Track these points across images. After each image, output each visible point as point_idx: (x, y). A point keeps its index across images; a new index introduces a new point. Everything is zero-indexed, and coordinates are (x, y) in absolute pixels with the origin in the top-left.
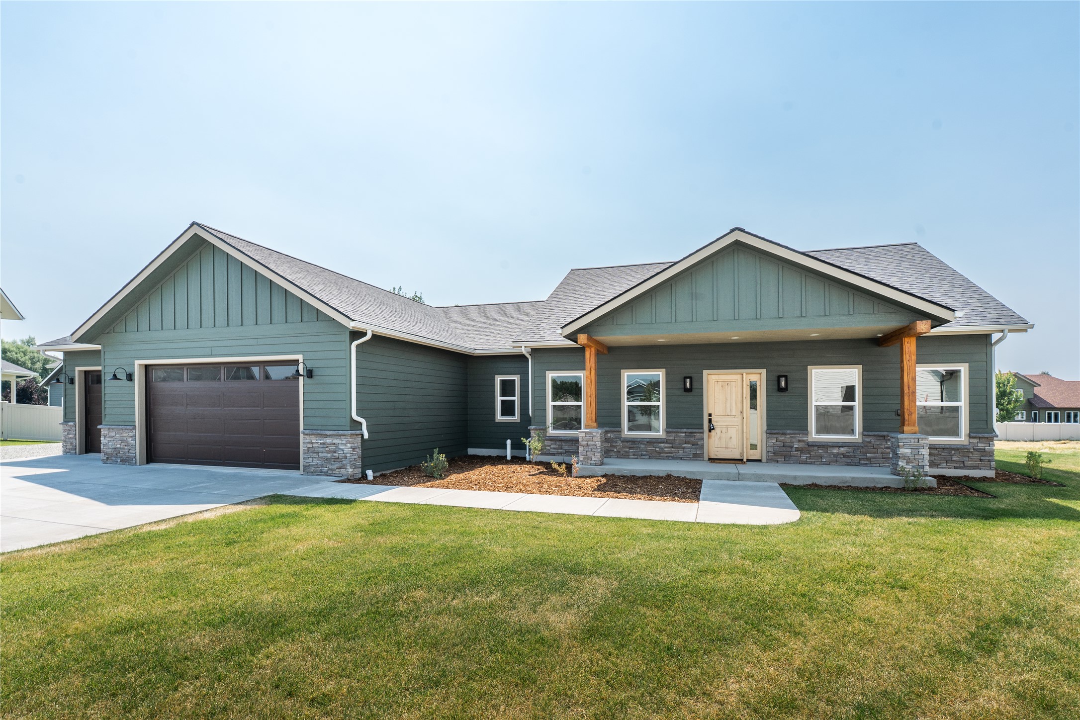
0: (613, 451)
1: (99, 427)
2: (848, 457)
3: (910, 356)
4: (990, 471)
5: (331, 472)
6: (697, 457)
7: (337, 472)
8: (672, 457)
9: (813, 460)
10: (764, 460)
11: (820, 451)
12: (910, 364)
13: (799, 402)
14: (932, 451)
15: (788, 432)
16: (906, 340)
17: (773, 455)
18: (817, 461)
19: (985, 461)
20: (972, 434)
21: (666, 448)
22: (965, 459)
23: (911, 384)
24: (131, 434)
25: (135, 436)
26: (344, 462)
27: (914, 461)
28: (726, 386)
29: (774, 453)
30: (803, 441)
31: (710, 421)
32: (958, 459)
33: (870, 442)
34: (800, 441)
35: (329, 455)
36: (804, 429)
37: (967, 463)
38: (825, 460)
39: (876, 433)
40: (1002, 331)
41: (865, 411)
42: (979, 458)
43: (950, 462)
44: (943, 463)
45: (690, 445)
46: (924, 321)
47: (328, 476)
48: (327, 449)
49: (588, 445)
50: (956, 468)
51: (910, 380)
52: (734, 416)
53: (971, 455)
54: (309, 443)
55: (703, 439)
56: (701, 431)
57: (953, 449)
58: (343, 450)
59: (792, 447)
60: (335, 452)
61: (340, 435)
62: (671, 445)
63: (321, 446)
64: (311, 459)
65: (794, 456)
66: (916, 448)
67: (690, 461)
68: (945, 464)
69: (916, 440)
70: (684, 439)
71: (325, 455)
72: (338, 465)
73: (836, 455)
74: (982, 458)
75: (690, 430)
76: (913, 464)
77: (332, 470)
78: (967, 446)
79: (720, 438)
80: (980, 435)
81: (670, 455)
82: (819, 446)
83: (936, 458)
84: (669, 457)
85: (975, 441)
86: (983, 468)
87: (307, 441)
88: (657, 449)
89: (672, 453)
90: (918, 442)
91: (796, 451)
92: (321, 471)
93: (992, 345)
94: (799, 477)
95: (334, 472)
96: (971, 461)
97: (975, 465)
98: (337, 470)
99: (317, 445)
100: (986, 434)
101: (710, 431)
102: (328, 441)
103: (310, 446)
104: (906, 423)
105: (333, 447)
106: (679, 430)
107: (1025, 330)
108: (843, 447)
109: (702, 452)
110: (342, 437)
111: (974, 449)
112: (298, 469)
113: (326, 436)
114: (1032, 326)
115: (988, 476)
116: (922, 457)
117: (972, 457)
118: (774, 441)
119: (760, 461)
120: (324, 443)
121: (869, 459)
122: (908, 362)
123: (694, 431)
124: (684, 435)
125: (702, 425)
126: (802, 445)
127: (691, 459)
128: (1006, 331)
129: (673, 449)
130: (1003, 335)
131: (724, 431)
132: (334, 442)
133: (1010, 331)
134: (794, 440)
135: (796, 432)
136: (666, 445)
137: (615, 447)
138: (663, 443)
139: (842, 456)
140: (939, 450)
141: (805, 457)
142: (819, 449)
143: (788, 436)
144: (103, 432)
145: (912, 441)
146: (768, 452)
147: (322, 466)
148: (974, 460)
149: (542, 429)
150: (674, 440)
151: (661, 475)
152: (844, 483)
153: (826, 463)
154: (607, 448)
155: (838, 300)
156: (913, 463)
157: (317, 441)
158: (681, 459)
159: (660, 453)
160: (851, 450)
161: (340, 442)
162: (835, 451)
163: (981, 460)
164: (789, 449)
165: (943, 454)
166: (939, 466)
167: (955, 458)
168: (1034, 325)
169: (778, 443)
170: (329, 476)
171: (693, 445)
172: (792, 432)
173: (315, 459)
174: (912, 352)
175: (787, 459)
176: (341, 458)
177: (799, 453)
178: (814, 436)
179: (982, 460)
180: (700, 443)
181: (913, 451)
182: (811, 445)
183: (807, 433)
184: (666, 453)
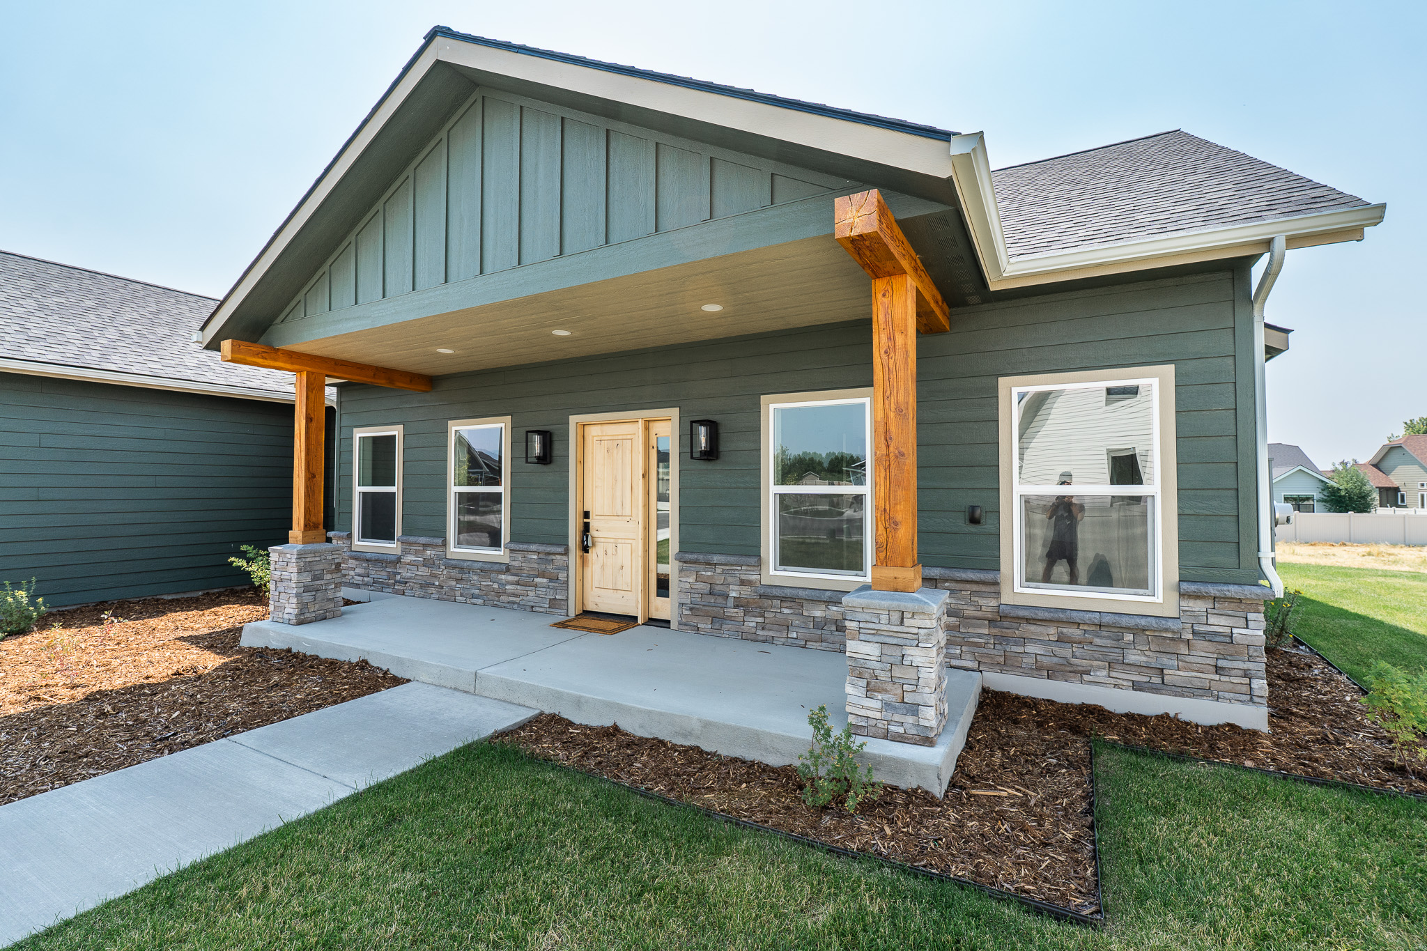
0: (434, 584)
3: (889, 338)
4: (1250, 709)
6: (556, 606)
8: (518, 604)
9: (771, 634)
10: (675, 622)
11: (786, 611)
12: (892, 361)
13: (742, 485)
14: (1065, 630)
15: (716, 559)
17: (689, 613)
18: (778, 634)
19: (1233, 672)
20: (1185, 586)
21: (508, 582)
22: (1165, 660)
23: (893, 429)
27: (889, 686)
28: (615, 451)
29: (691, 609)
30: (751, 582)
31: (586, 527)
32: (1144, 659)
34: (743, 583)
36: (752, 552)
37: (1173, 676)
38: (795, 636)
42: (1213, 662)
43: (1117, 666)
44: (1099, 668)
45: (545, 580)
46: (857, 197)
50: (1137, 687)
51: (892, 415)
52: (628, 519)
53: (1183, 650)
55: (567, 568)
56: (562, 548)
57: (1128, 629)
59: (727, 596)
62: (516, 579)
65: (730, 618)
66: (895, 641)
68: (1105, 673)
69: (895, 617)
70: (536, 566)
73: (818, 623)
74: (1221, 663)
75: (545, 547)
76: (887, 697)
78: (1170, 624)
79: (603, 567)
81: (514, 599)
82: (783, 599)
83: (1078, 652)
84: (514, 603)
85: (1199, 606)
86: (1227, 695)
88: (496, 586)
89: (517, 596)
90: (902, 623)
91: (735, 607)
96: (1187, 669)
97: (1198, 683)
100: (1232, 588)
101: (584, 549)
106: (529, 546)
107: (1353, 233)
109: (564, 598)
111: (1194, 633)
114: (1376, 212)
115: (1245, 725)
116: (912, 674)
117: (1189, 659)
118: (691, 580)
119: (665, 625)
122: (885, 357)
123: (553, 549)
124: (535, 557)
125: (567, 536)
126: (746, 592)
127: (547, 612)
128: (1280, 243)
129: (518, 587)
130: (1271, 257)
131: (609, 552)
133: (1294, 241)
134: (730, 579)
135: (732, 559)
136: (509, 577)
137: (436, 576)
138: (505, 572)
139: (834, 628)
140: (1086, 627)
141: (754, 624)
142: (784, 604)
143: (719, 570)
145: (884, 619)
146: (681, 605)
148: (1195, 667)
149: (347, 538)
150: (521, 568)
152: (685, 736)
153: (797, 642)
154: (425, 578)
155: (676, 186)
156: (886, 691)
158: (532, 609)
159: (498, 594)
162: (818, 613)
163: (1218, 670)
164: (720, 600)
165: (1097, 641)
166: (1085, 677)
167: (1133, 657)
168: (1383, 206)
169: (700, 585)
171: (551, 580)
172: (726, 558)
174: (896, 322)
175: (717, 626)
177: (740, 611)
178: (774, 572)
179: (1223, 668)
180: (562, 576)
181: (888, 650)
182: (770, 595)
183: (758, 563)
184: (509, 595)
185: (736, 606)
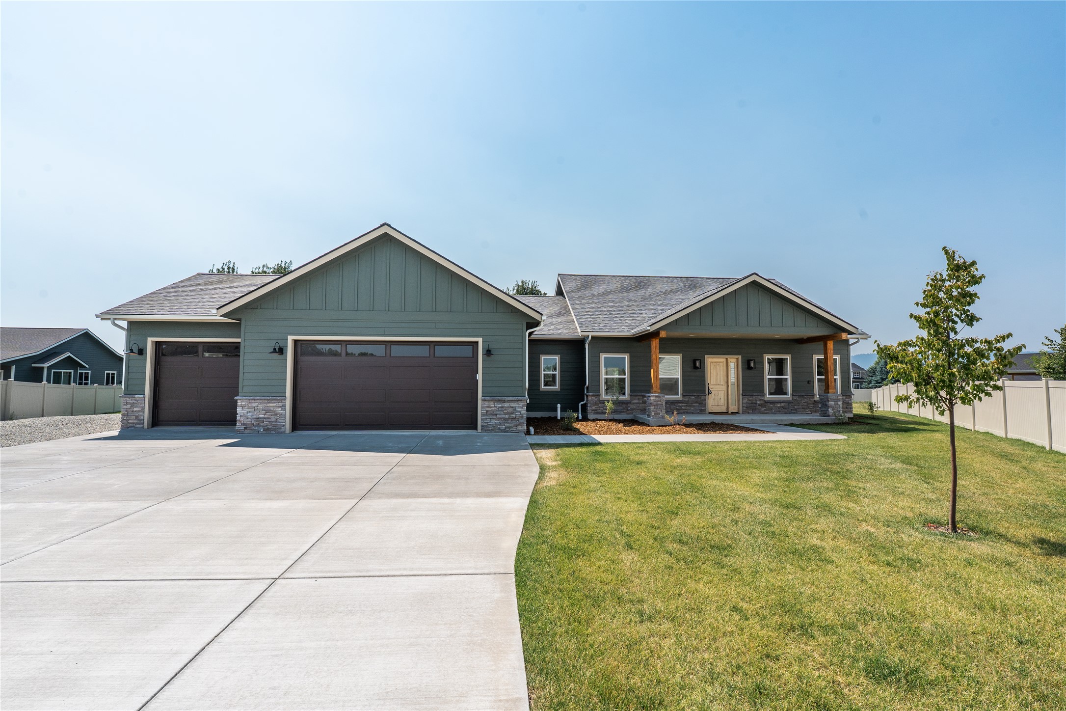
1: (236, 398)
2: (785, 408)
3: (831, 351)
5: (508, 429)
6: (702, 411)
7: (515, 429)
8: (687, 412)
9: (768, 411)
10: (741, 412)
11: (770, 406)
13: (759, 376)
15: (755, 394)
16: (829, 342)
20: (843, 394)
21: (683, 406)
23: (831, 366)
24: (280, 404)
25: (284, 406)
26: (521, 421)
28: (718, 366)
29: (746, 408)
30: (762, 400)
31: (709, 388)
33: (796, 399)
34: (760, 400)
35: (507, 416)
36: (762, 392)
38: (773, 411)
39: (800, 394)
40: (857, 338)
41: (793, 381)
45: (697, 404)
47: (505, 432)
48: (504, 411)
49: (657, 405)
51: (831, 364)
54: (488, 407)
55: (705, 400)
56: (704, 394)
58: (520, 412)
59: (756, 403)
60: (512, 414)
61: (518, 400)
62: (686, 404)
63: (500, 409)
64: (490, 420)
65: (757, 409)
66: (836, 401)
67: (699, 415)
70: (693, 400)
71: (504, 416)
72: (515, 423)
73: (779, 408)
75: (698, 394)
76: (835, 410)
77: (510, 427)
79: (714, 399)
80: (847, 394)
82: (770, 403)
84: (685, 412)
85: (844, 397)
87: (486, 405)
88: (678, 407)
89: (686, 410)
92: (499, 429)
93: (850, 345)
94: (784, 420)
95: (511, 429)
98: (514, 427)
99: (496, 409)
101: (709, 393)
102: (506, 405)
103: (489, 409)
104: (830, 388)
105: (511, 410)
106: (691, 394)
107: (867, 339)
108: (783, 403)
109: (705, 408)
110: (519, 402)
111: (844, 402)
112: (476, 428)
113: (505, 401)
114: (870, 337)
118: (746, 400)
119: (737, 413)
120: (502, 407)
121: (796, 409)
122: (830, 354)
123: (701, 394)
124: (693, 397)
125: (705, 390)
126: (762, 402)
127: (698, 413)
129: (687, 407)
130: (854, 341)
131: (716, 395)
132: (512, 405)
133: (861, 338)
134: (757, 399)
135: (759, 394)
136: (683, 404)
138: (681, 403)
139: (783, 408)
141: (763, 410)
143: (754, 397)
144: (239, 403)
146: (743, 407)
147: (500, 425)
149: (597, 395)
150: (688, 401)
151: (707, 422)
155: (800, 317)
157: (494, 406)
158: (693, 413)
159: (679, 410)
160: (787, 404)
161: (518, 405)
162: (778, 405)
163: (847, 408)
164: (755, 405)
169: (749, 401)
170: (508, 432)
171: (699, 404)
172: (757, 394)
173: (493, 420)
174: (831, 348)
175: (753, 411)
176: (518, 418)
178: (768, 397)
180: (704, 402)
182: (766, 402)
183: (764, 395)
184: (684, 410)
185: (759, 406)
